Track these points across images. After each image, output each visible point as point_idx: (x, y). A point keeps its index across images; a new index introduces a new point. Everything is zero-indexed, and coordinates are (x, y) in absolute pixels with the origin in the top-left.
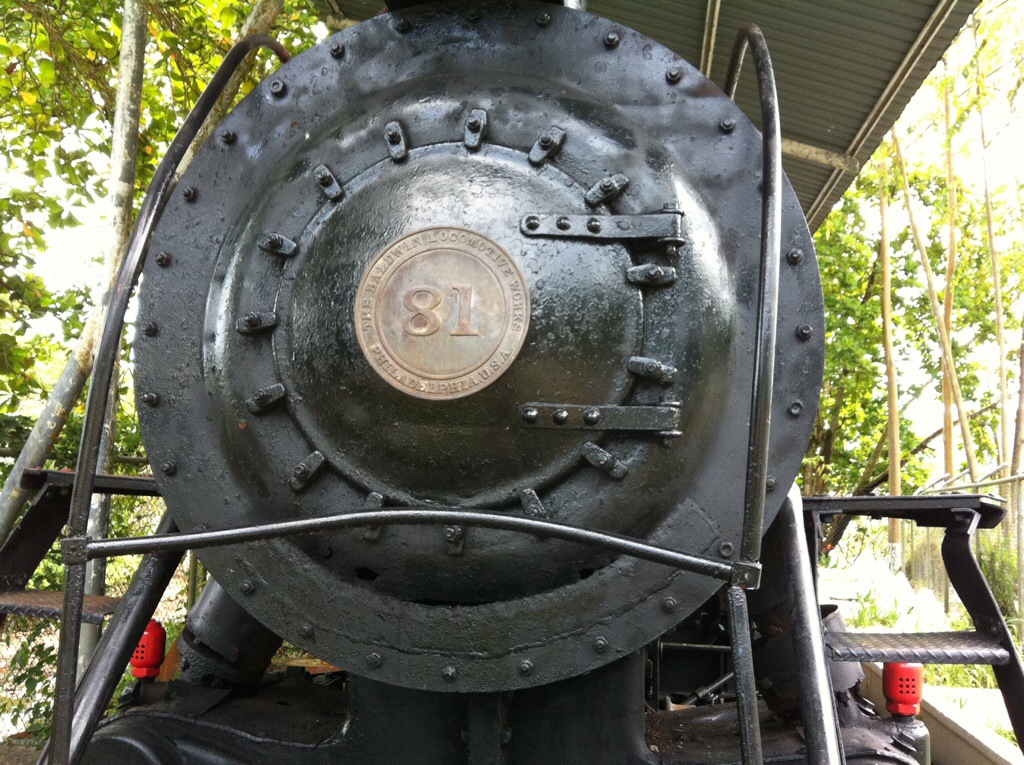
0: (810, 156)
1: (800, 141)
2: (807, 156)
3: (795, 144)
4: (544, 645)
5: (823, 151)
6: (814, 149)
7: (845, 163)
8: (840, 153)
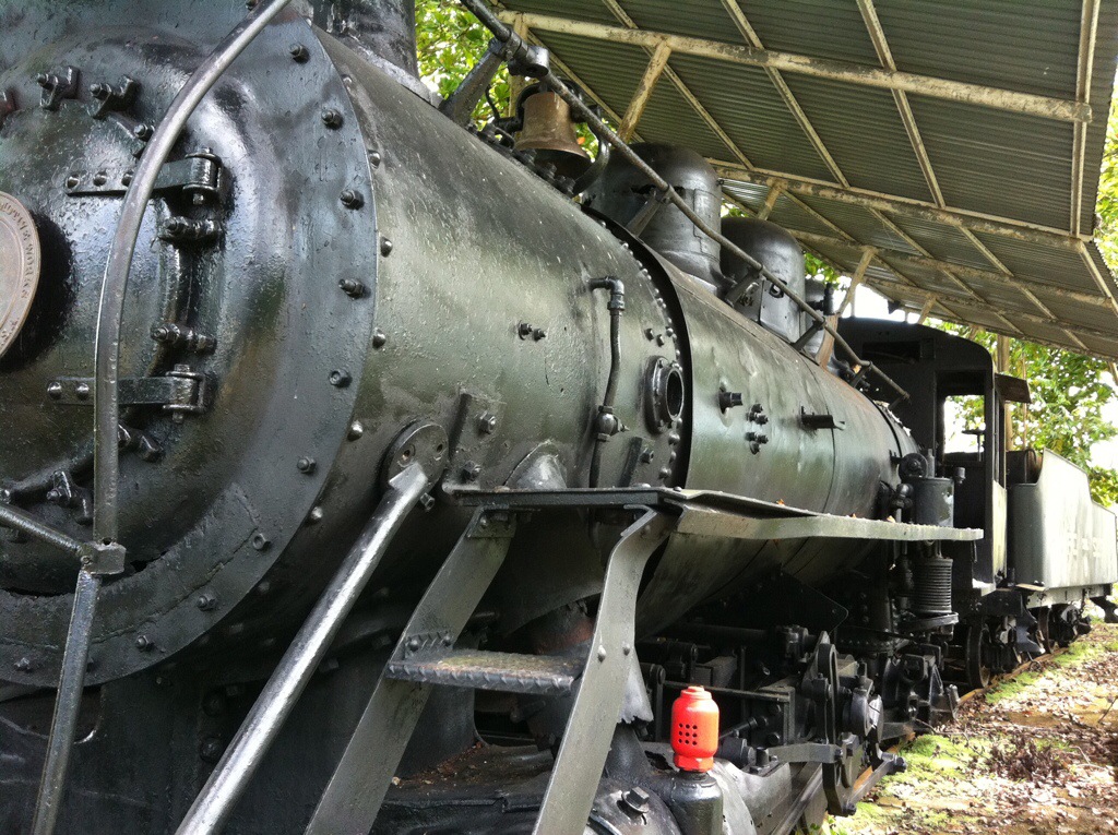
0: (1027, 107)
1: (1013, 90)
2: (1024, 108)
3: (1007, 94)
4: (102, 642)
5: (1043, 99)
6: (1031, 99)
7: (1073, 112)
8: (1066, 100)
